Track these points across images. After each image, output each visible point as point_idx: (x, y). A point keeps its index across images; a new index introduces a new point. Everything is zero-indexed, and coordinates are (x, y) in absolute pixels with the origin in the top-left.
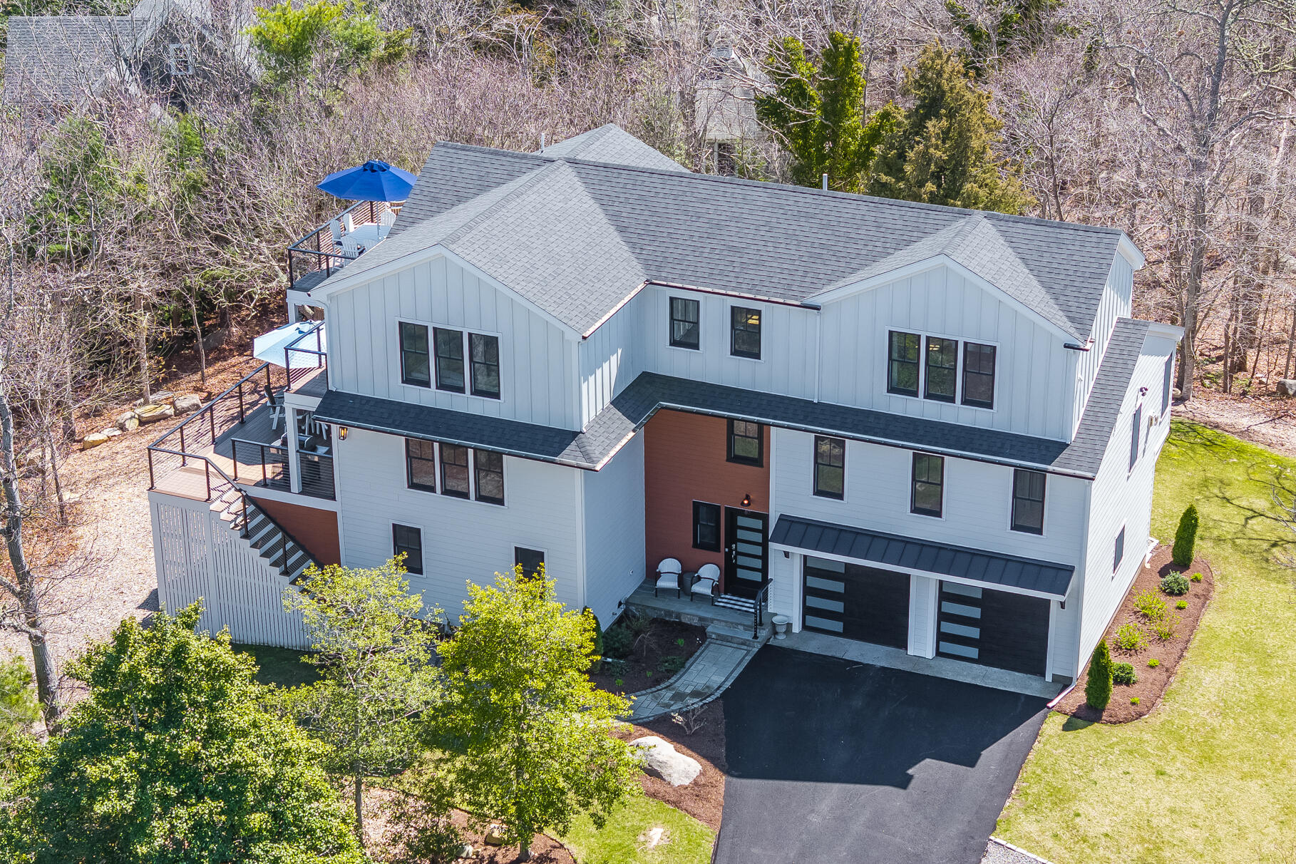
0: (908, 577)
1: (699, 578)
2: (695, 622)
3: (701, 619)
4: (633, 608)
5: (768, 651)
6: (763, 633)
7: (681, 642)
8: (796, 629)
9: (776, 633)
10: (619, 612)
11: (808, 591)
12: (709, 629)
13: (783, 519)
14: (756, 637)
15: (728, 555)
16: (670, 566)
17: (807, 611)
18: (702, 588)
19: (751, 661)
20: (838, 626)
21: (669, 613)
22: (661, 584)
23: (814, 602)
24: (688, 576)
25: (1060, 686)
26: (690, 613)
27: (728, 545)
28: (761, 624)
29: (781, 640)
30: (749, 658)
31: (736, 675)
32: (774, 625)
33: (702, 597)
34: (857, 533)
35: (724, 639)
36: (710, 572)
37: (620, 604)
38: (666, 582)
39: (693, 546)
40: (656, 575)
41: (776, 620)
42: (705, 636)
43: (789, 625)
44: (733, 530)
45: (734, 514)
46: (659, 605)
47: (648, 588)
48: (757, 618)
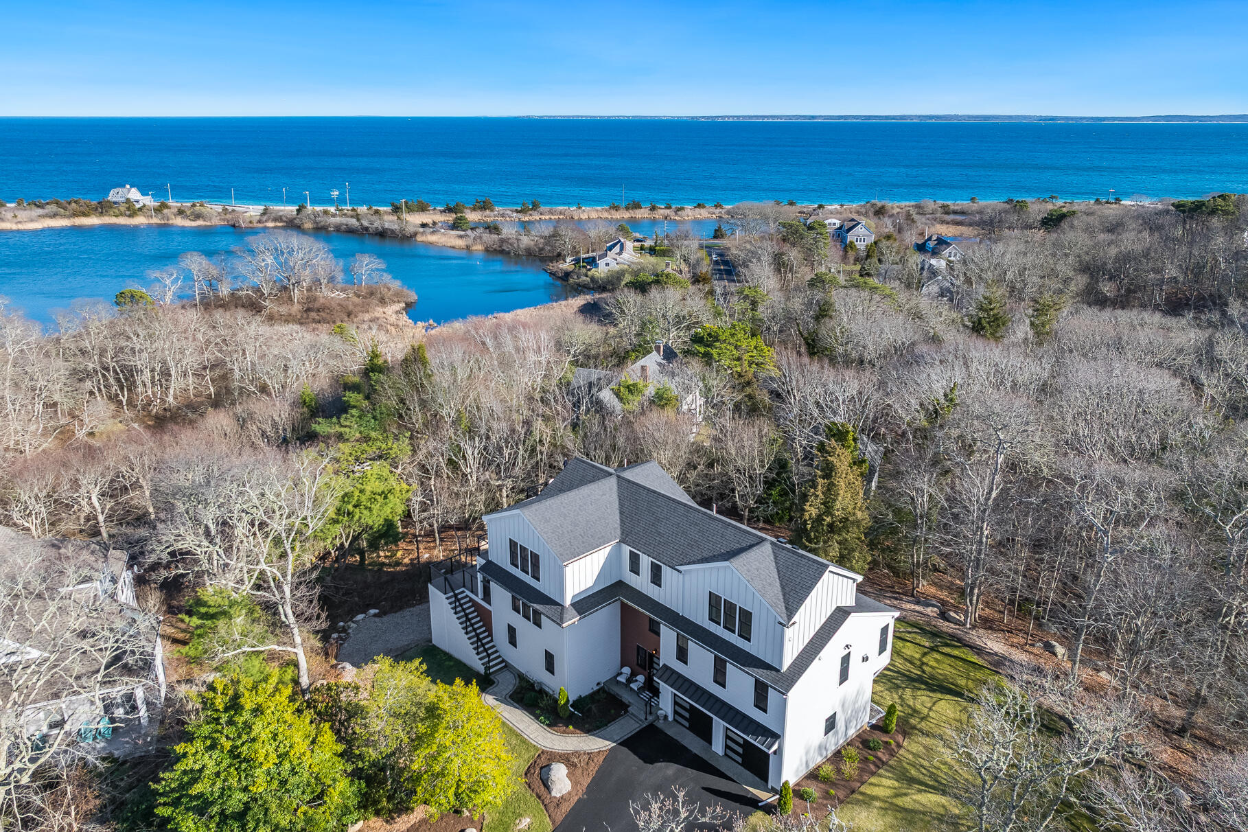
0: (712, 719)
1: (636, 681)
2: (626, 703)
3: (629, 702)
4: (604, 688)
5: (651, 727)
6: (651, 718)
7: (613, 711)
8: (670, 718)
9: (658, 719)
10: (596, 688)
12: (630, 708)
13: (665, 665)
14: (646, 719)
15: (649, 673)
16: (627, 670)
17: (676, 712)
18: (634, 686)
20: (686, 724)
21: (618, 695)
22: (619, 678)
23: (678, 710)
24: (630, 680)
26: (626, 697)
27: (649, 669)
28: (651, 712)
29: (660, 724)
31: (626, 737)
32: (658, 715)
33: (632, 689)
34: (692, 683)
35: (633, 714)
36: (641, 678)
37: (598, 684)
38: (622, 679)
39: (638, 664)
40: (620, 674)
41: (660, 712)
42: (626, 711)
43: (666, 717)
44: (651, 662)
45: (651, 656)
46: (616, 690)
47: (614, 680)
48: (651, 708)
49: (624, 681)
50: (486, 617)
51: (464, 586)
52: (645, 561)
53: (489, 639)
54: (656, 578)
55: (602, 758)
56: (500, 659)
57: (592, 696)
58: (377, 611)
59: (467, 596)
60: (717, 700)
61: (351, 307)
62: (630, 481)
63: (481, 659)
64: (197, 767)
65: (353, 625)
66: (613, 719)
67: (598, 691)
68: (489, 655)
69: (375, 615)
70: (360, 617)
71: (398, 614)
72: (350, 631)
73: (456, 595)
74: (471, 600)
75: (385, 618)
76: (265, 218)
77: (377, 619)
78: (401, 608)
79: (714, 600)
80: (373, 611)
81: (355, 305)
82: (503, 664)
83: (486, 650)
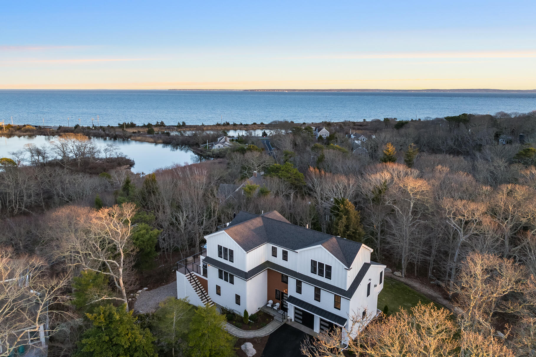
0: (314, 315)
1: (276, 305)
2: (273, 315)
3: (274, 315)
4: (262, 310)
5: (285, 324)
6: (285, 321)
7: (267, 319)
8: (293, 320)
9: (288, 321)
10: (258, 310)
11: (295, 313)
12: (274, 318)
13: (290, 296)
14: (283, 321)
15: (282, 302)
16: (271, 302)
17: (295, 317)
18: (275, 308)
19: (281, 327)
20: (301, 322)
21: (268, 312)
22: (268, 305)
23: (297, 315)
24: (273, 305)
25: (344, 346)
26: (272, 313)
27: (282, 299)
28: (285, 318)
29: (289, 323)
30: (280, 326)
31: (275, 330)
32: (288, 319)
34: (304, 302)
35: (276, 320)
36: (278, 304)
37: (259, 309)
38: (269, 305)
39: (276, 298)
40: (268, 303)
41: (288, 318)
42: (273, 319)
43: (291, 320)
44: (283, 296)
45: (283, 293)
46: (267, 310)
47: (266, 306)
48: (284, 317)
49: (270, 306)
50: (205, 284)
51: (193, 271)
52: (280, 250)
53: (206, 293)
54: (285, 257)
55: (267, 339)
56: (212, 302)
57: (257, 313)
58: (147, 288)
59: (195, 275)
60: (316, 308)
61: (105, 167)
62: (268, 218)
63: (204, 302)
64: (92, 350)
65: (137, 295)
66: (268, 323)
67: (260, 311)
68: (208, 300)
69: (146, 290)
70: (140, 291)
71: (157, 289)
72: (137, 297)
73: (191, 275)
74: (197, 277)
75: (152, 291)
76: (59, 131)
77: (148, 292)
78: (158, 287)
79: (313, 263)
80: (145, 289)
81: (107, 166)
82: (214, 304)
83: (206, 298)
